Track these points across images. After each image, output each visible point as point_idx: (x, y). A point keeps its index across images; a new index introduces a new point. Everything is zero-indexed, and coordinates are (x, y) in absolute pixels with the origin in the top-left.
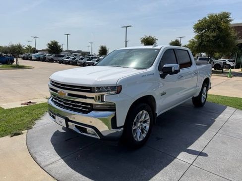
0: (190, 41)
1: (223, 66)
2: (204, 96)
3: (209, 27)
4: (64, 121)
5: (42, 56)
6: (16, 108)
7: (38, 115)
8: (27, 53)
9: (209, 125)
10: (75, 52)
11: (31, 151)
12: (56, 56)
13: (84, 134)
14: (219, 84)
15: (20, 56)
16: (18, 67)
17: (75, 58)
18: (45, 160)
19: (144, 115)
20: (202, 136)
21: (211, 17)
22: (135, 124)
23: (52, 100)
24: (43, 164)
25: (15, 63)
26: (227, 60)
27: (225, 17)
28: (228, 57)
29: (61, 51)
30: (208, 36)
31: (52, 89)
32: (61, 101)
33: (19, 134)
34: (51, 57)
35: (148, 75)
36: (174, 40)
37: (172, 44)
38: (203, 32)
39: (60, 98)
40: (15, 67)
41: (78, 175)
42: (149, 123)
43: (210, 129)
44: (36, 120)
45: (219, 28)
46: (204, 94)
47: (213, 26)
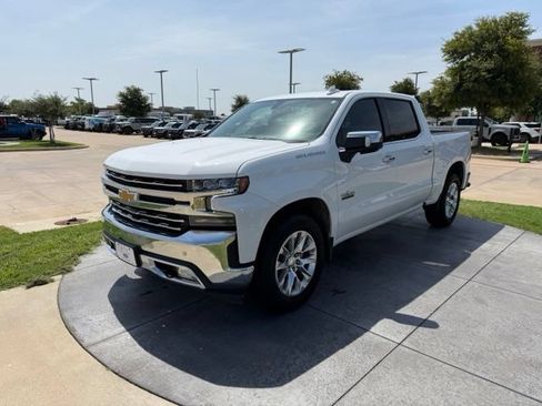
0: (435, 82)
1: (512, 137)
2: (452, 202)
3: (477, 48)
4: (131, 252)
5: (106, 121)
6: (43, 231)
7: (86, 245)
8: (74, 113)
9: (454, 265)
10: (180, 111)
11: (66, 315)
12: (136, 121)
13: (173, 279)
14: (498, 178)
15: (60, 121)
16: (53, 145)
17: (177, 125)
18: (94, 334)
19: (303, 241)
20: (435, 286)
21: (484, 24)
22: (282, 259)
23: (110, 209)
24: (86, 342)
25: (47, 138)
26: (521, 124)
27: (515, 24)
28: (526, 117)
29: (148, 108)
30: (477, 70)
31: (108, 187)
32: (127, 213)
33: (44, 283)
34: (126, 123)
35: (310, 155)
36: (401, 80)
37: (396, 89)
38: (465, 59)
39: (125, 206)
40: (47, 145)
41: (157, 362)
42: (314, 257)
43: (455, 272)
44: (81, 255)
45: (501, 50)
46: (452, 198)
47: (488, 46)
